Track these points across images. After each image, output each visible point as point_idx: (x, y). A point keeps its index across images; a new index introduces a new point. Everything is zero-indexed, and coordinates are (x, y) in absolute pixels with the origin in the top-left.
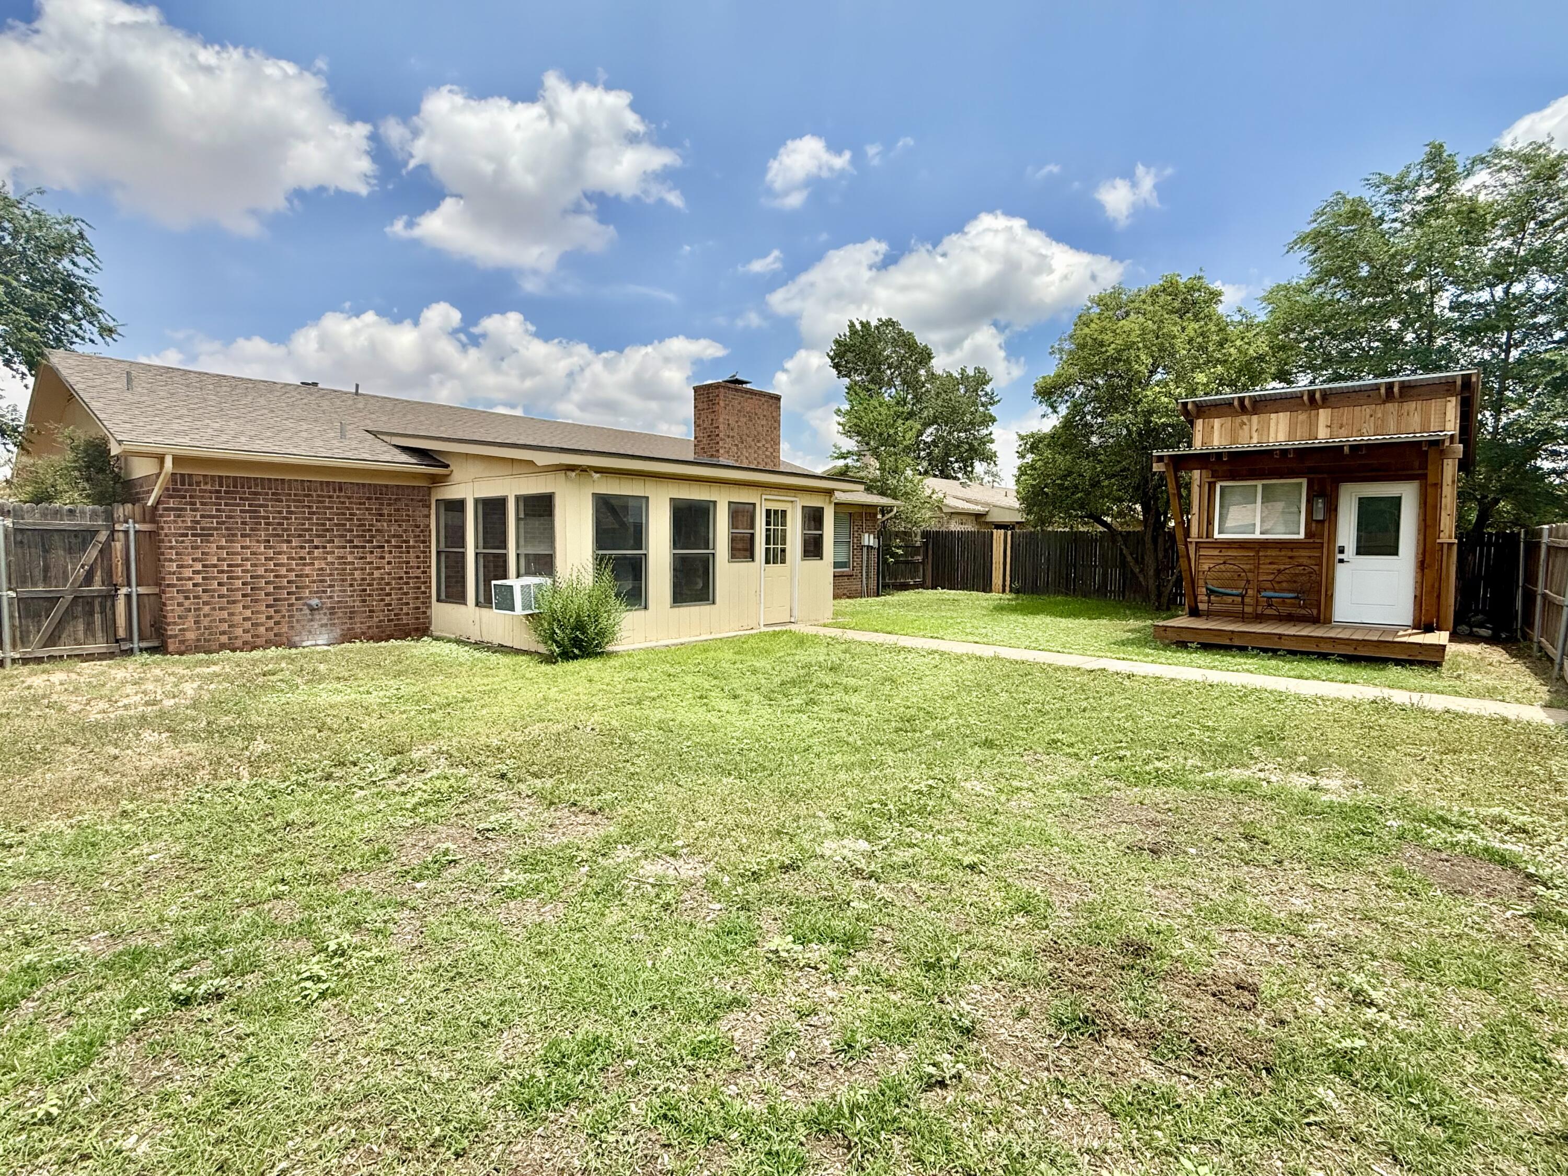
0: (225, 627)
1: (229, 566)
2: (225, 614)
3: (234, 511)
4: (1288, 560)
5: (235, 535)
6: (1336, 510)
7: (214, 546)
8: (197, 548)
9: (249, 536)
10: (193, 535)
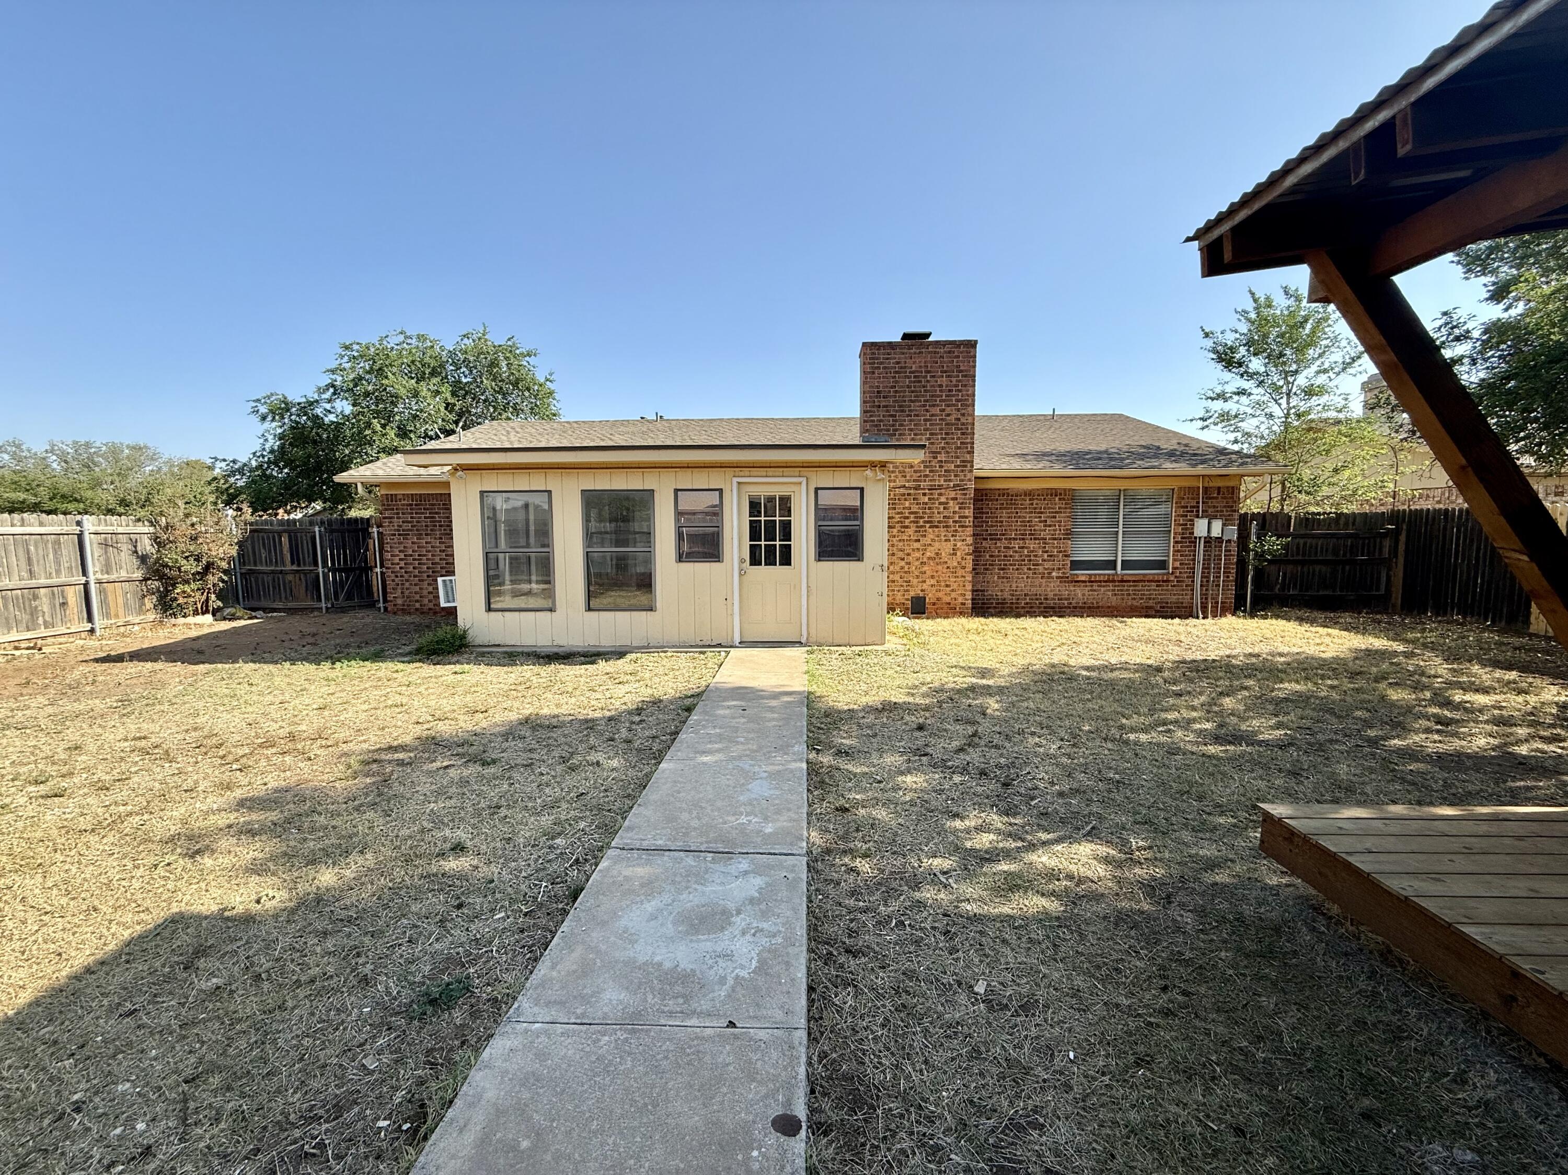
0: (417, 597)
1: (419, 555)
2: (417, 589)
3: (420, 518)
5: (421, 534)
7: (410, 542)
8: (401, 543)
9: (430, 535)
10: (399, 535)
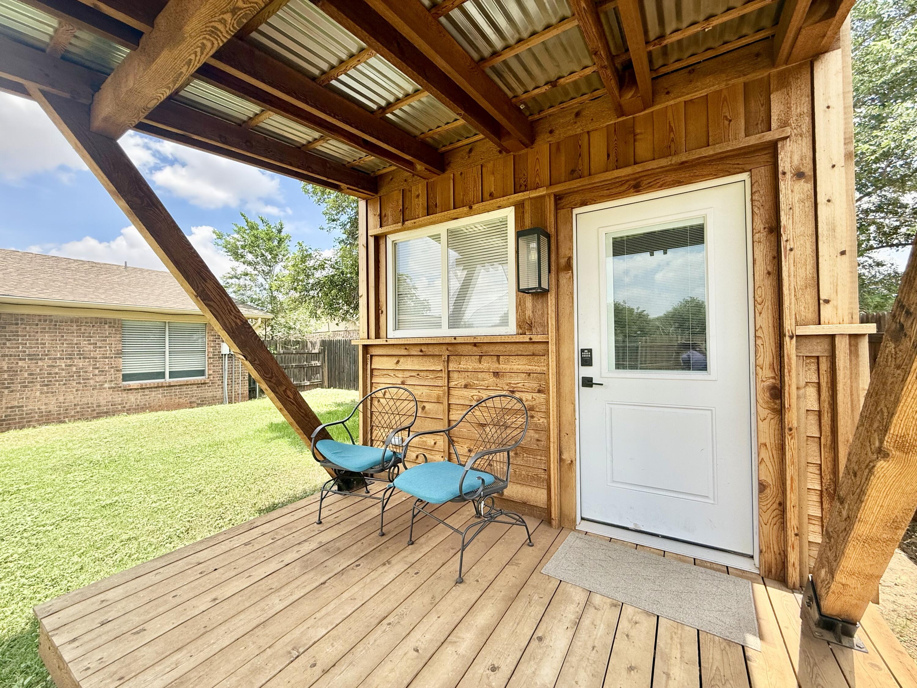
4: (491, 380)
6: (569, 266)
